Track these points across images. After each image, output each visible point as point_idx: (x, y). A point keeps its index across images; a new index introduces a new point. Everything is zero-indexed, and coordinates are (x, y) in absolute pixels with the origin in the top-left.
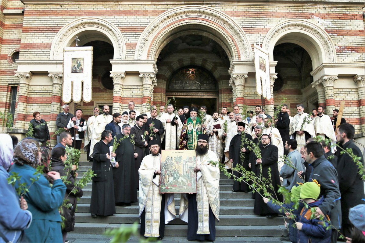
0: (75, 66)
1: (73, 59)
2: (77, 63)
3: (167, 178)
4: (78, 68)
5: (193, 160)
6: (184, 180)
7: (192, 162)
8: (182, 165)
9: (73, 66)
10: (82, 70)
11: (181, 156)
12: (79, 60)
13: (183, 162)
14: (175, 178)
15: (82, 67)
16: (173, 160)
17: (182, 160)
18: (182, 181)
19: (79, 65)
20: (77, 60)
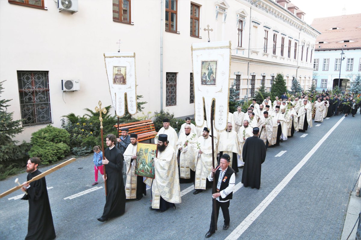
0: (205, 73)
1: (203, 63)
2: (208, 69)
3: (139, 164)
4: (209, 78)
5: (155, 152)
6: (148, 167)
7: (154, 154)
8: (148, 156)
9: (203, 74)
10: (214, 80)
11: (148, 149)
12: (211, 64)
13: (148, 154)
14: (143, 165)
15: (214, 77)
16: (143, 151)
17: (148, 152)
18: (147, 168)
19: (211, 73)
20: (208, 63)
